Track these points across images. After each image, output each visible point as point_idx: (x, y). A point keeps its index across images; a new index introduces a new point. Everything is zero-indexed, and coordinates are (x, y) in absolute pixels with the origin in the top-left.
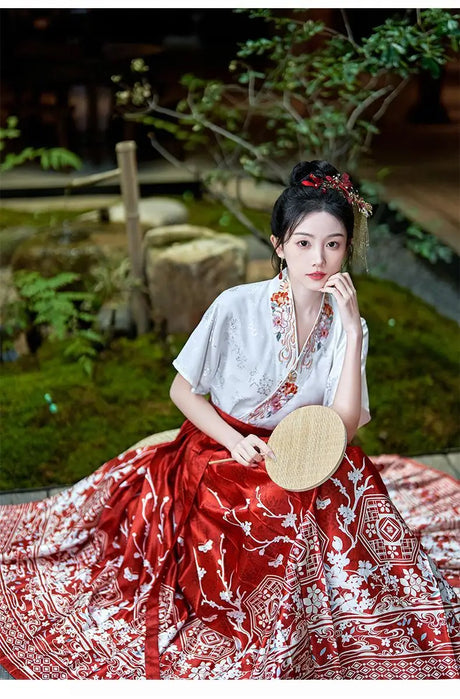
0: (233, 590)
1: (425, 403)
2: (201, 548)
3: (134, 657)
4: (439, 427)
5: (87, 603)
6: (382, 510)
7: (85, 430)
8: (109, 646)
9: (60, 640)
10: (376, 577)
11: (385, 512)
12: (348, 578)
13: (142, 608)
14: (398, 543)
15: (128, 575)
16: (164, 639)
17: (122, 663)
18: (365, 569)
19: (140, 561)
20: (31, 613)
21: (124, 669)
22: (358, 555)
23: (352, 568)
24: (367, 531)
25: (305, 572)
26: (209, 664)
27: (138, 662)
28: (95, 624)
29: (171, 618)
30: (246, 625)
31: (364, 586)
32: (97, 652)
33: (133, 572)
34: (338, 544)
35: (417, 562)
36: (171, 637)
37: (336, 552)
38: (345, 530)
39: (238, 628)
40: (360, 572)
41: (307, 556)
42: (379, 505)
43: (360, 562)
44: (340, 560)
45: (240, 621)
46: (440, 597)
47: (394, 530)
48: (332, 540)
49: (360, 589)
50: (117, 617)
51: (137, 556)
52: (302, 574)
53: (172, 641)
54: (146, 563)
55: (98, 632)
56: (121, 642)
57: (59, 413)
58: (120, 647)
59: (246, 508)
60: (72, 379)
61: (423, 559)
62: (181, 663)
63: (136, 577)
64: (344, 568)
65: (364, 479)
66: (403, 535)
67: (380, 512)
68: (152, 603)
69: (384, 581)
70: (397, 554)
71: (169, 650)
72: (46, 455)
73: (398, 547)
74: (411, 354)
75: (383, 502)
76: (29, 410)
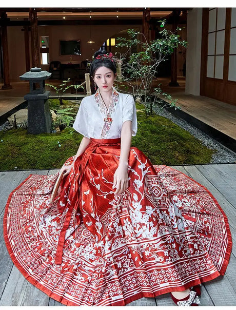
0: (95, 213)
1: (175, 150)
2: (85, 193)
3: (54, 241)
4: (180, 158)
5: (44, 213)
6: (154, 182)
7: (68, 152)
8: (46, 234)
9: (30, 229)
10: (155, 214)
11: (155, 184)
12: (142, 216)
13: (64, 218)
14: (160, 198)
15: (62, 204)
16: (69, 232)
17: (49, 243)
18: (150, 210)
19: (67, 198)
20: (25, 215)
21: (49, 246)
22: (146, 203)
23: (143, 210)
24: (148, 191)
25: (122, 210)
26: (84, 246)
27: (55, 243)
28: (45, 223)
29: (73, 223)
30: (102, 231)
31: (150, 220)
32: (41, 237)
33: (63, 203)
34: (136, 197)
35: (168, 208)
36: (72, 232)
37: (135, 202)
38: (138, 190)
39: (98, 232)
40: (147, 212)
41: (122, 201)
42: (153, 180)
43: (146, 206)
44: (138, 206)
45: (100, 229)
46: (177, 228)
47: (158, 192)
48: (133, 195)
49: (149, 222)
50: (54, 220)
51: (65, 196)
52: (120, 211)
53: (72, 234)
54: (68, 200)
55: (45, 227)
56: (52, 233)
57: (61, 147)
58: (50, 235)
59: (98, 178)
60: (68, 138)
61: (172, 207)
62: (73, 244)
63: (64, 205)
64: (140, 210)
65: (146, 168)
66: (162, 195)
67: (153, 184)
68: (68, 216)
69: (159, 217)
70: (159, 203)
71: (69, 239)
72: (55, 159)
73: (160, 200)
74: (170, 135)
75: (154, 179)
76: (53, 145)
